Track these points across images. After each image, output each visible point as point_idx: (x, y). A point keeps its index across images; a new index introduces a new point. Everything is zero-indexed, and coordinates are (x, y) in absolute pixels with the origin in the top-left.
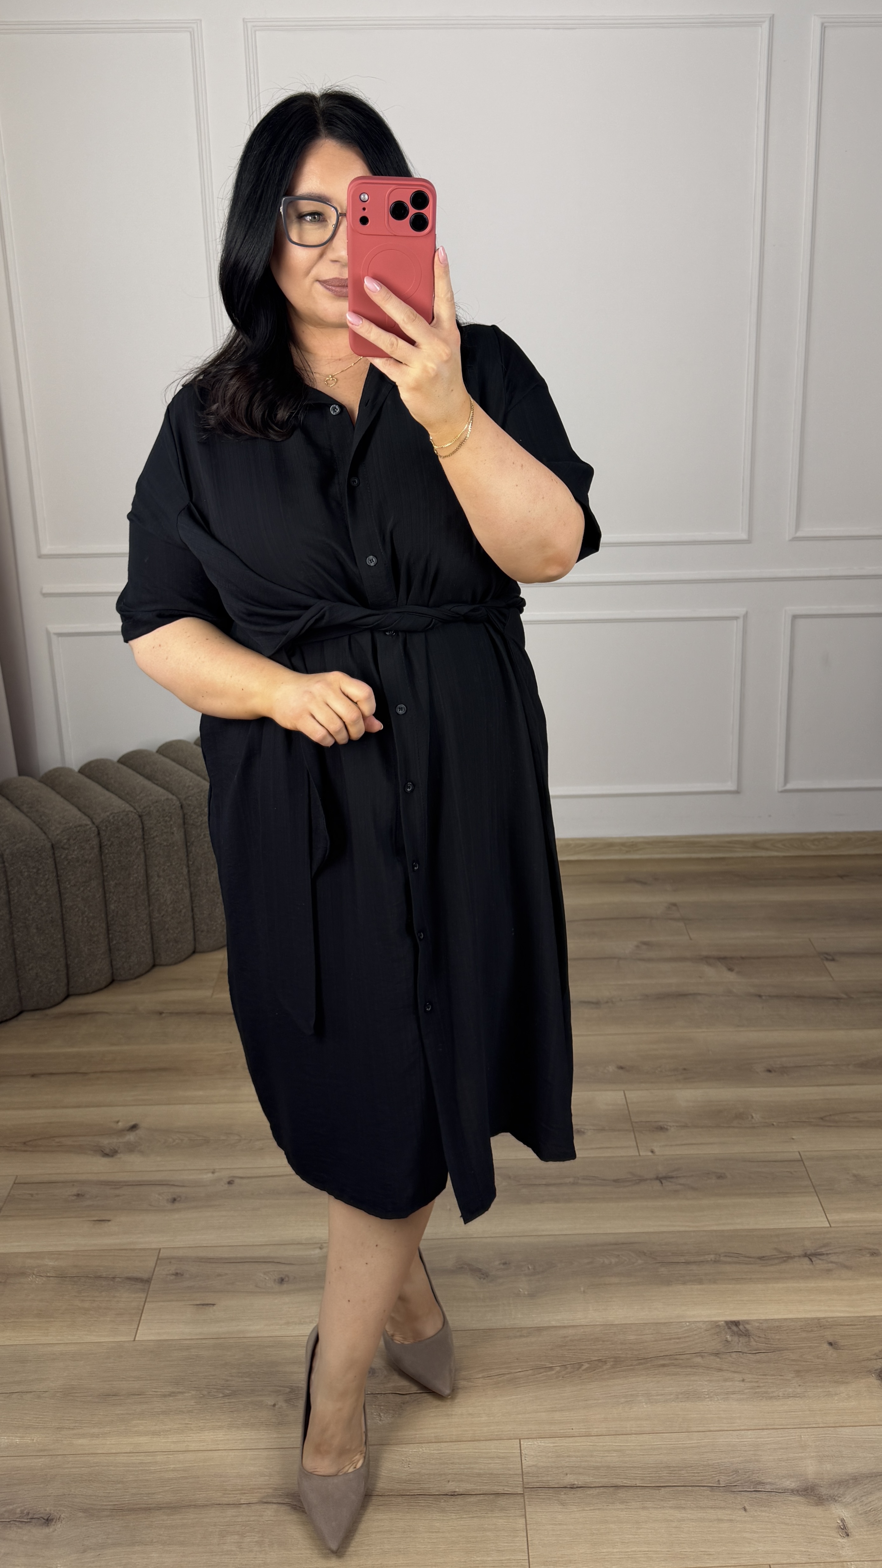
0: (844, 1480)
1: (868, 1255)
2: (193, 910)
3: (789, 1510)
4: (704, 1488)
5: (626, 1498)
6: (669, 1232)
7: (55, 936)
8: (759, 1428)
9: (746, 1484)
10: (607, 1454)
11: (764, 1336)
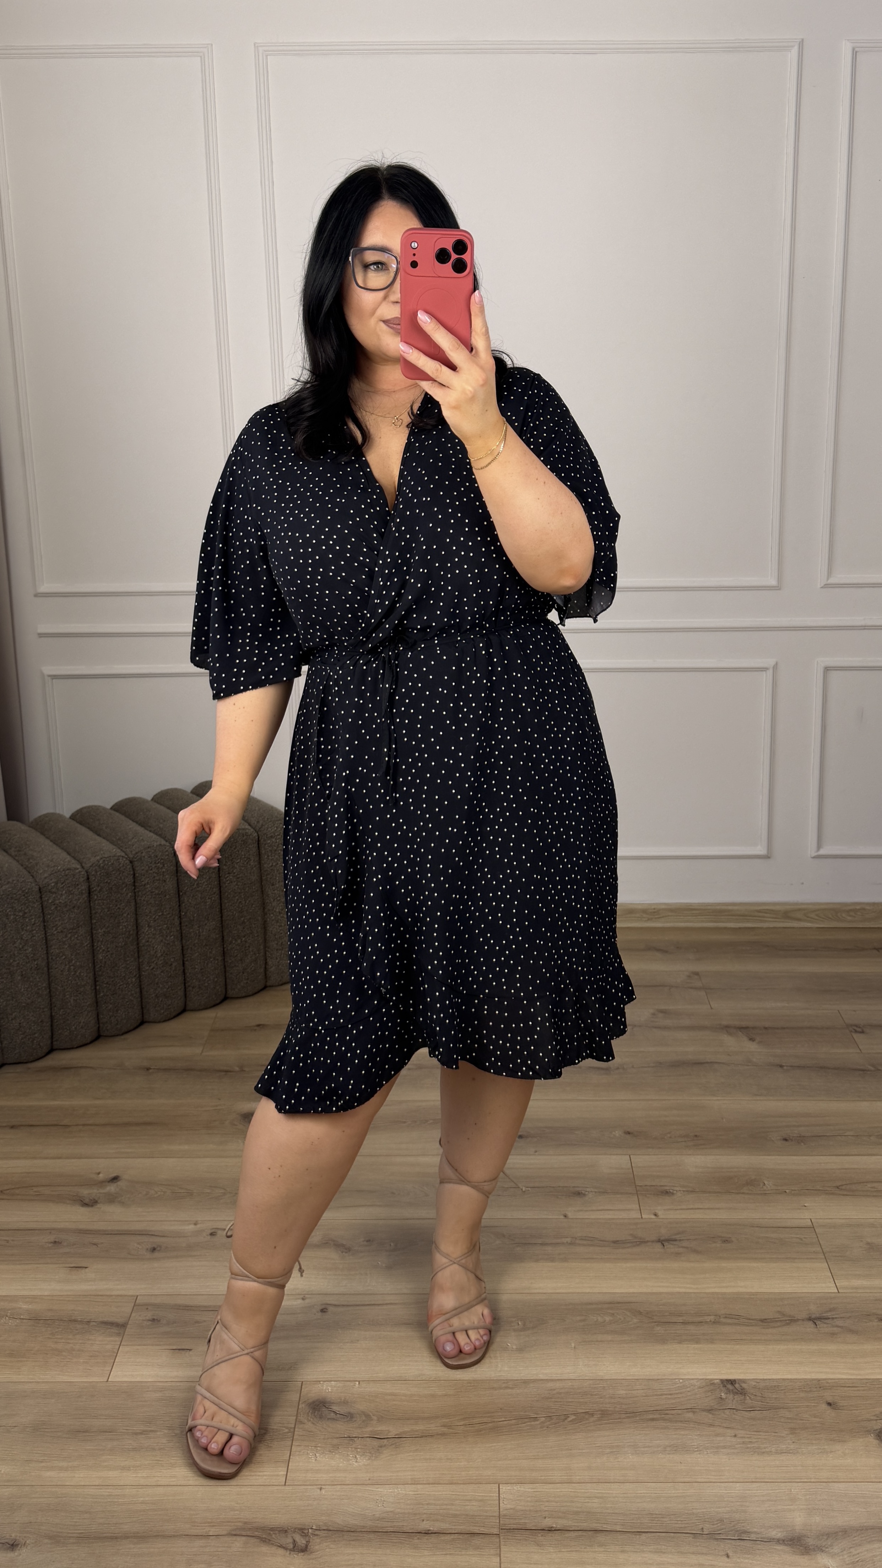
0: (833, 1532)
1: (876, 1321)
2: (184, 964)
3: (775, 1557)
4: (687, 1535)
5: (605, 1542)
6: (668, 1293)
7: (39, 984)
8: (748, 1481)
9: (731, 1532)
10: (588, 1501)
11: (760, 1395)
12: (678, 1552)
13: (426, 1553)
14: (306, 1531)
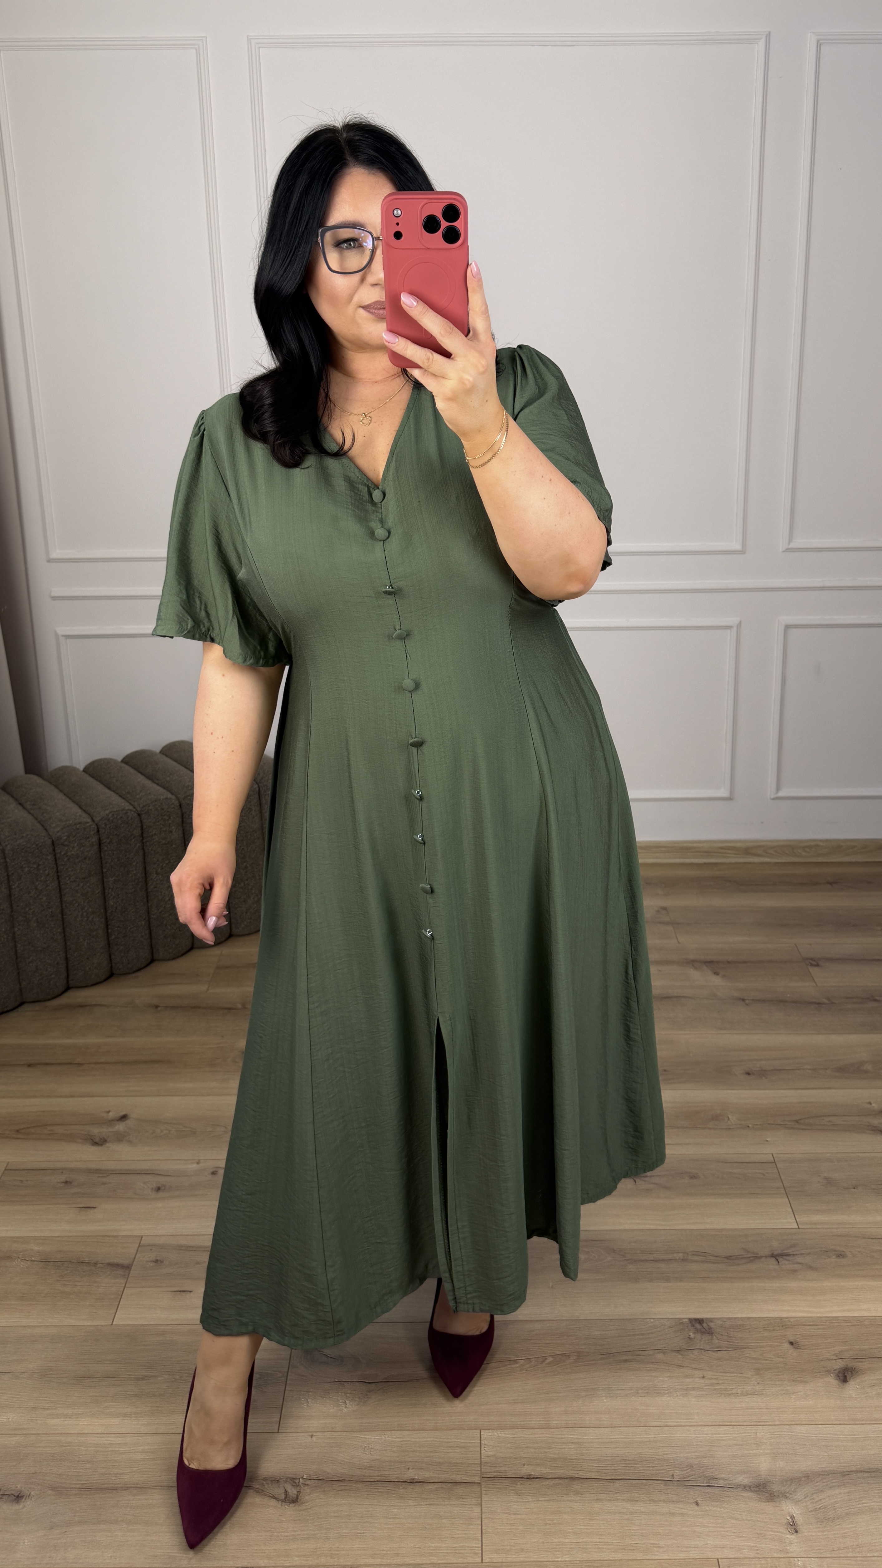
0: (796, 1478)
1: (834, 1257)
3: (740, 1505)
4: (658, 1482)
5: (581, 1490)
6: (640, 1230)
7: (55, 930)
8: (715, 1424)
9: (700, 1479)
10: (565, 1446)
11: (726, 1334)
12: (650, 1501)
13: (411, 1503)
14: (297, 1481)
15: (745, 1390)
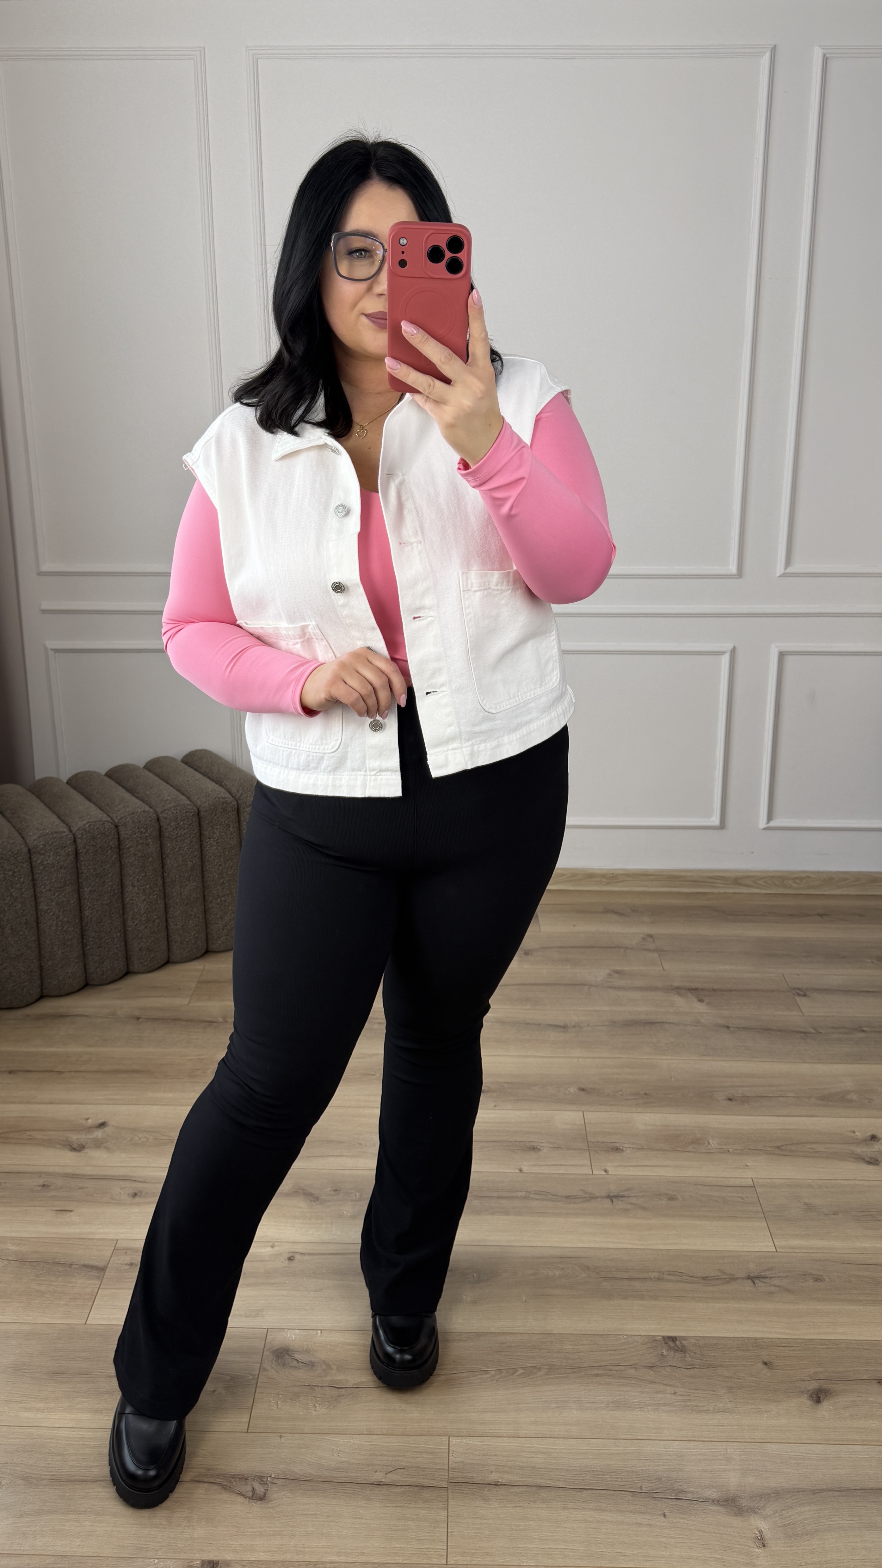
0: (765, 1494)
1: (811, 1281)
2: (167, 921)
3: (708, 1518)
4: (626, 1493)
5: (548, 1498)
6: (616, 1249)
7: (29, 937)
8: (685, 1439)
9: (667, 1492)
11: (700, 1352)
12: (617, 1511)
13: (377, 1504)
14: (265, 1480)
15: (717, 1407)
